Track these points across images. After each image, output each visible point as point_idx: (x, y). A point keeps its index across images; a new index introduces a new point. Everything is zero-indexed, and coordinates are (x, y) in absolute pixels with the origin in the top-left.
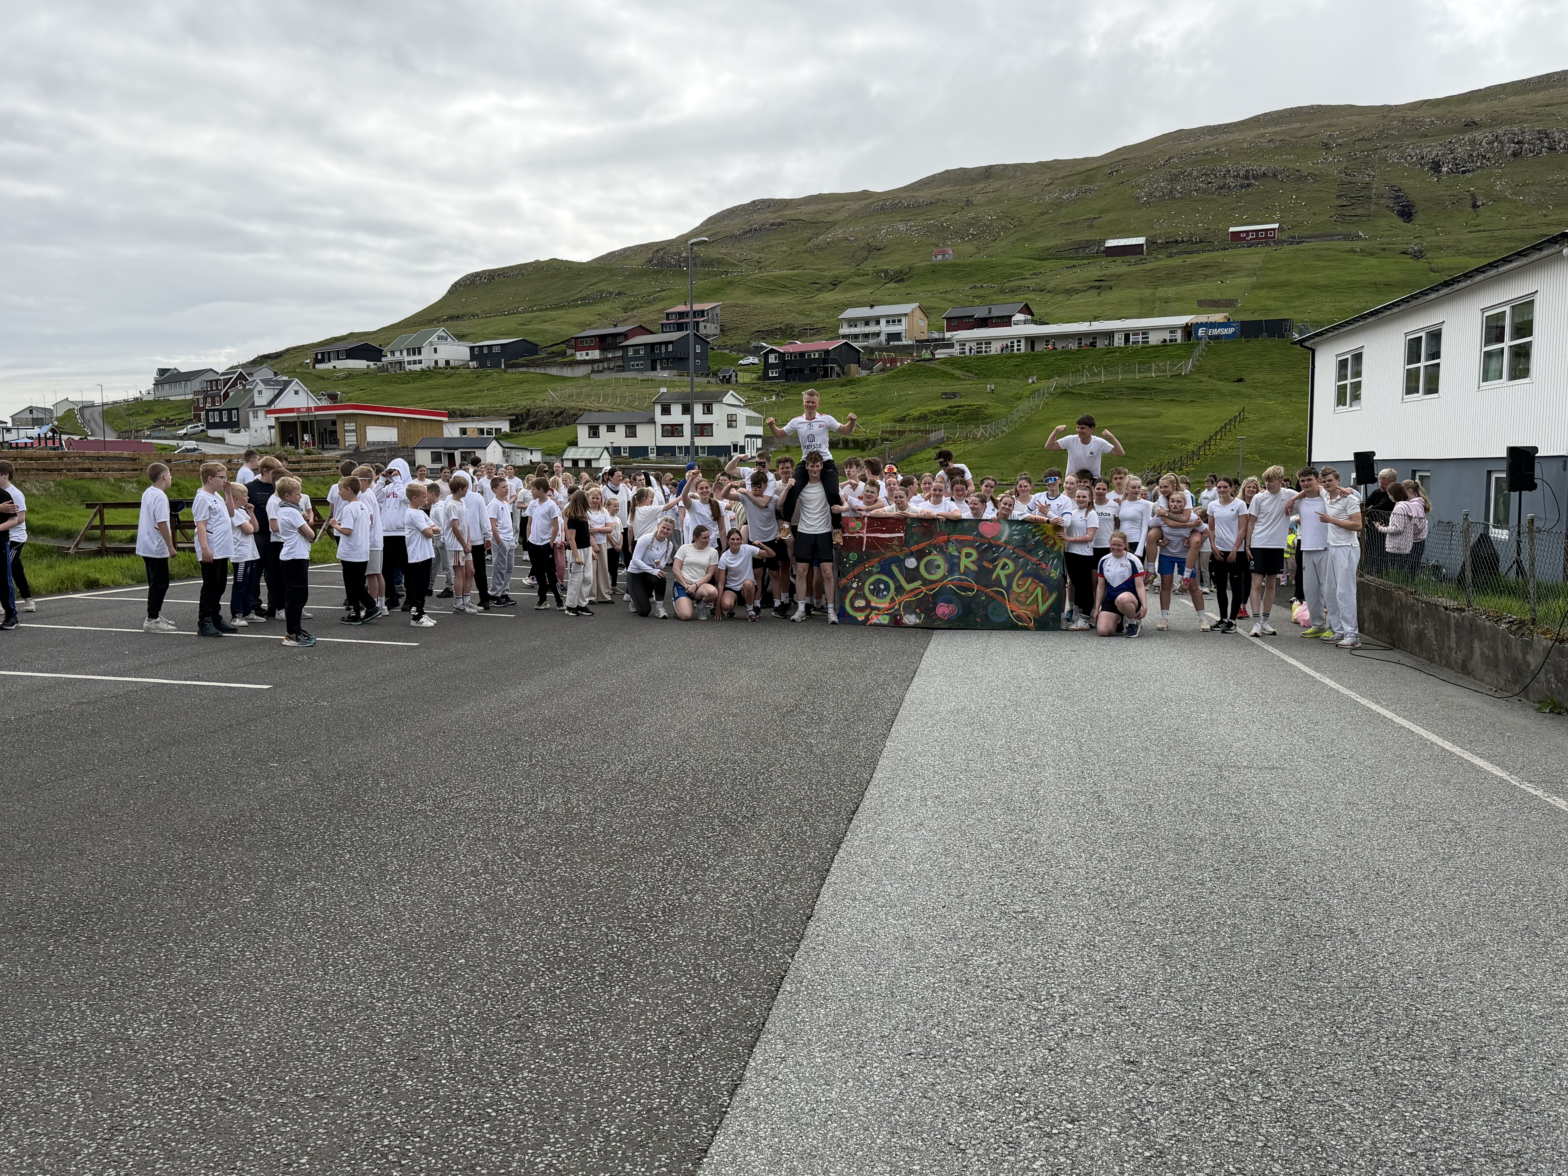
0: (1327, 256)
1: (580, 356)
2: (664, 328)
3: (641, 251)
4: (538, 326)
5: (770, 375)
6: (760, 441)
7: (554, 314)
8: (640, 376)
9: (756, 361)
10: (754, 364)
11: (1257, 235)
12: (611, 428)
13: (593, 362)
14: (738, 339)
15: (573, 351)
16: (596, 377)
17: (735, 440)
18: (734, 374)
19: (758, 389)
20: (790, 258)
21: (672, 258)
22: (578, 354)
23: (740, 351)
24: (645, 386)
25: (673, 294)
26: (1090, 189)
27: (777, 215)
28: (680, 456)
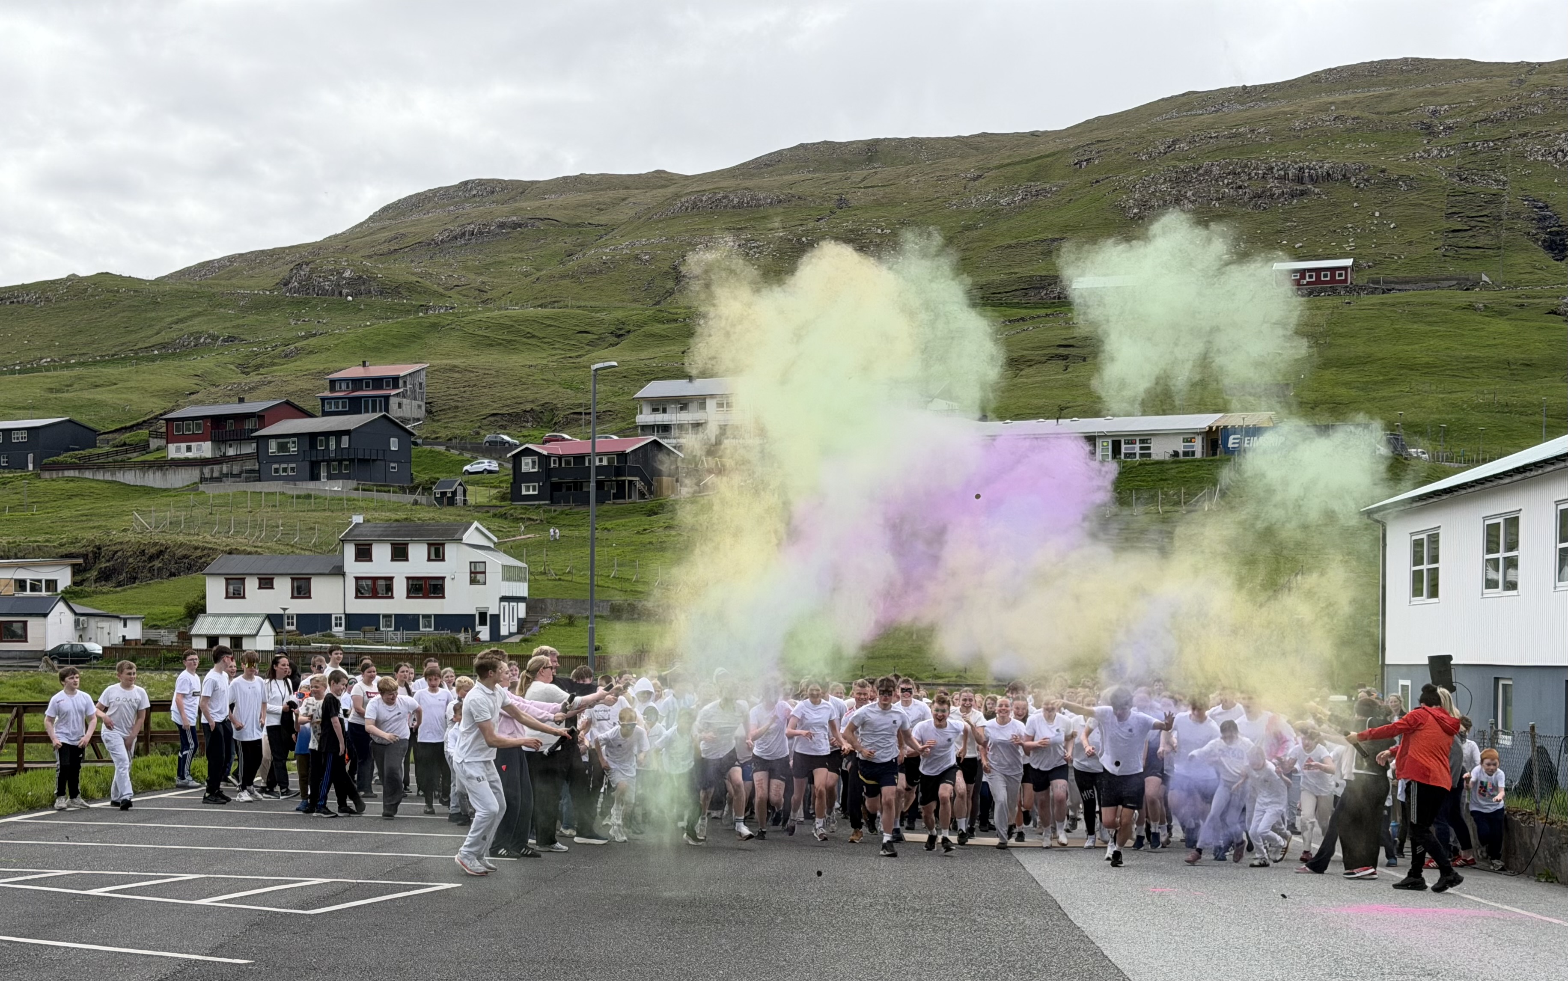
0: (1430, 315)
1: (176, 451)
2: (327, 409)
3: (261, 262)
4: (87, 395)
5: (524, 493)
6: (522, 606)
7: (112, 371)
8: (291, 489)
9: (494, 466)
10: (490, 472)
11: (1318, 277)
12: (266, 583)
13: (201, 462)
14: (459, 427)
15: (163, 442)
16: (211, 490)
17: (482, 605)
18: (460, 490)
19: (504, 516)
20: (538, 286)
21: (326, 279)
22: (172, 447)
23: (463, 449)
24: (306, 507)
25: (332, 342)
26: (1045, 189)
27: (506, 208)
28: (387, 631)
